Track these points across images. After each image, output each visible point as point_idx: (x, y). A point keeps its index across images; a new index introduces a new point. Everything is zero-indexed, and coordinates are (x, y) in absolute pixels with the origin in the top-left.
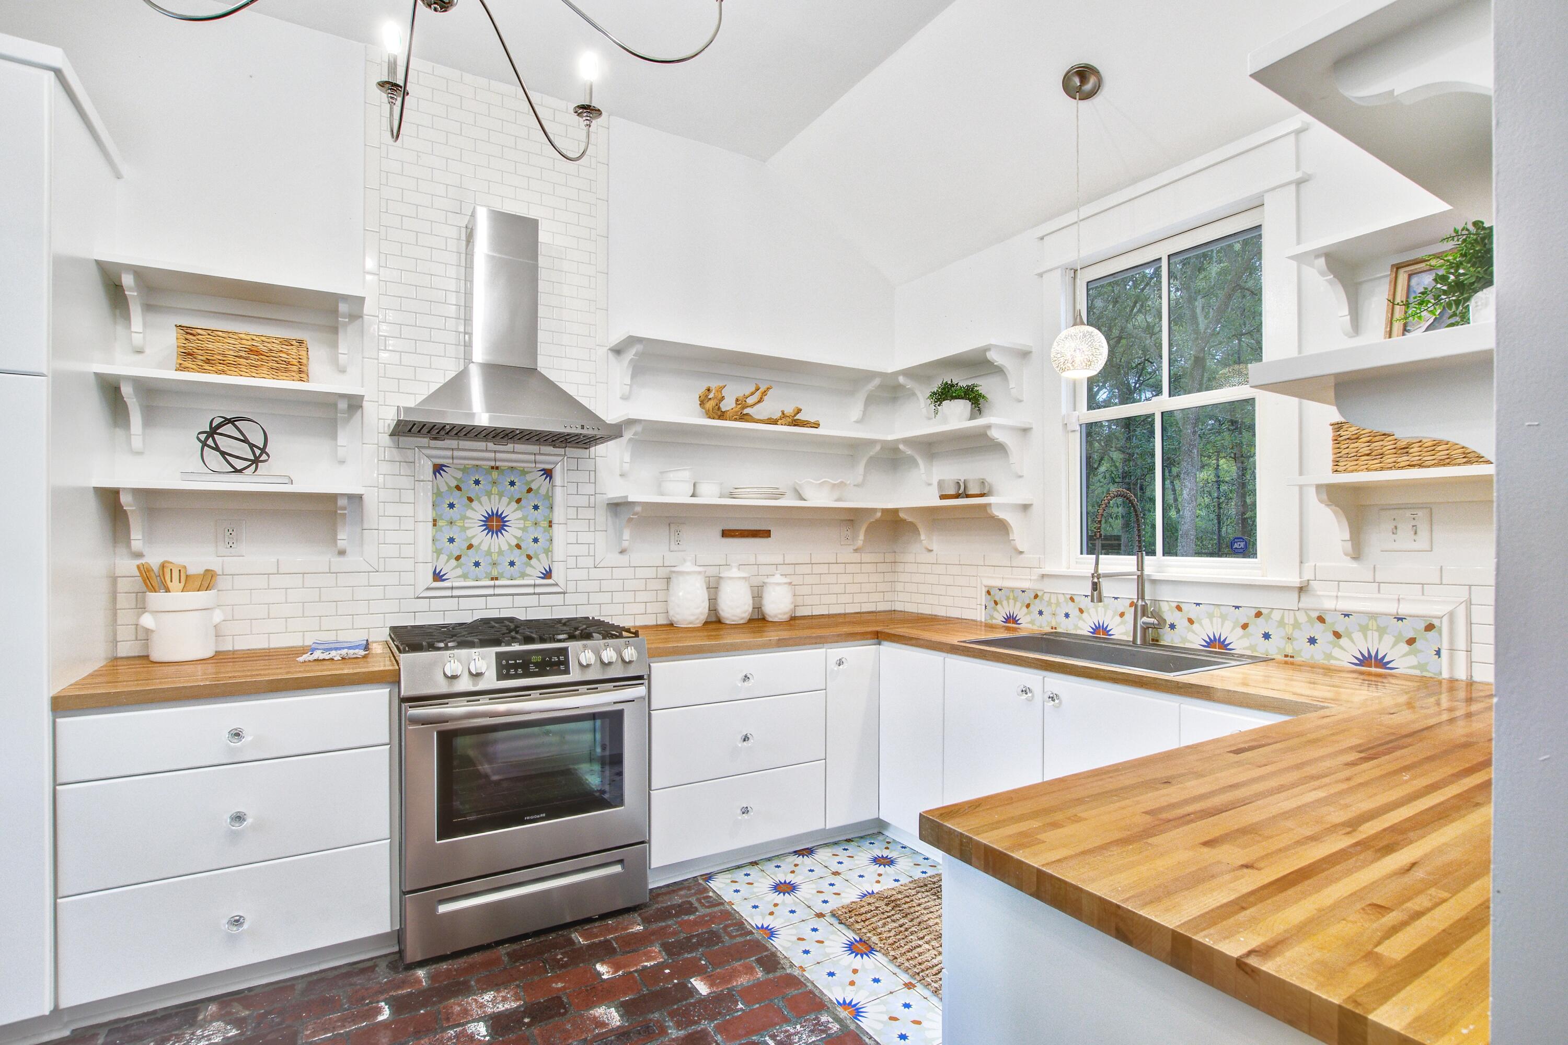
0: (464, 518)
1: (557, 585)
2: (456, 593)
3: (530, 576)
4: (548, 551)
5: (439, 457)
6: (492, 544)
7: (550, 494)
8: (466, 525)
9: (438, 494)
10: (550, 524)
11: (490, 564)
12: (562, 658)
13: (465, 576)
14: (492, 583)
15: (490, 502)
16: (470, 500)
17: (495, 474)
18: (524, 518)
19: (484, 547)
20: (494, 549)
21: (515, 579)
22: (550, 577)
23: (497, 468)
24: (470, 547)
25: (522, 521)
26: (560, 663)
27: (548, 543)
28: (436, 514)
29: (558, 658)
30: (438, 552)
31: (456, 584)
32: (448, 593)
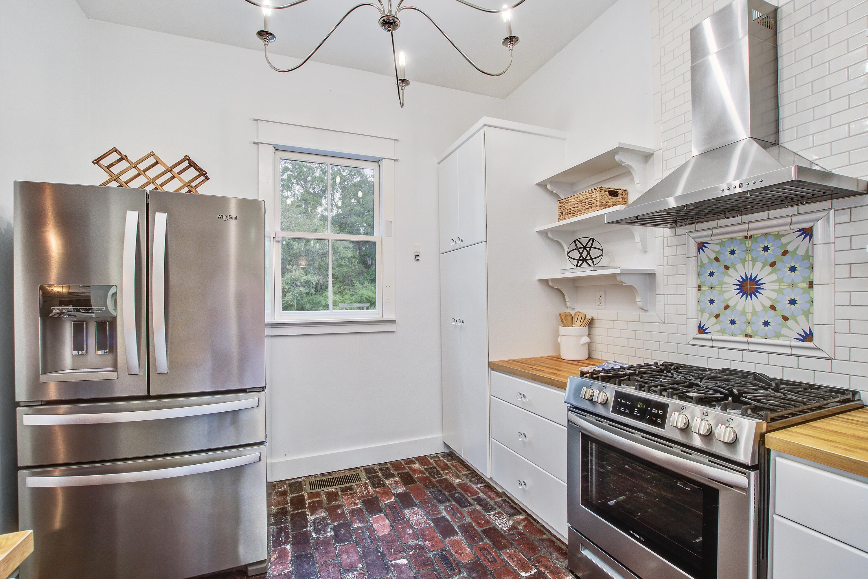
0: (721, 283)
1: (818, 349)
2: (716, 344)
3: (786, 336)
4: (808, 313)
5: (700, 237)
6: (747, 306)
7: (810, 254)
8: (724, 289)
9: (701, 266)
10: (811, 285)
11: (744, 323)
12: (661, 412)
13: (723, 331)
14: (746, 339)
15: (744, 268)
16: (727, 268)
17: (748, 243)
18: (780, 281)
19: (739, 308)
20: (749, 309)
21: (770, 338)
22: (811, 340)
23: (751, 237)
24: (727, 307)
25: (778, 284)
26: (657, 416)
27: (808, 305)
28: (701, 282)
29: (658, 411)
30: (702, 311)
31: (714, 337)
32: (710, 343)
